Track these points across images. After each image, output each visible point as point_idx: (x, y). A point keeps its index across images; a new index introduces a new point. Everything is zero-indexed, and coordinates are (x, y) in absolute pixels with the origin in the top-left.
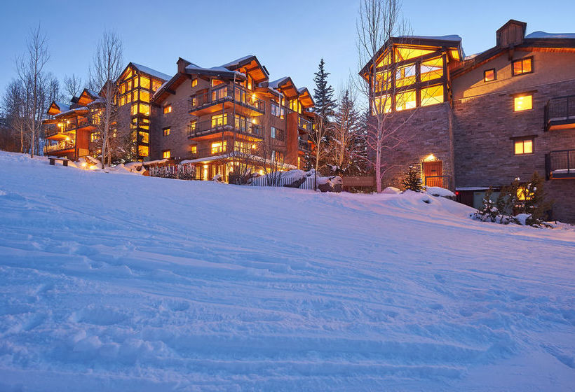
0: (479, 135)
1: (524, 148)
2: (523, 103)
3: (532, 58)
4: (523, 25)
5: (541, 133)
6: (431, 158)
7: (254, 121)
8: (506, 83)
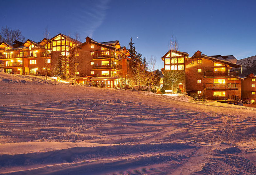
0: (190, 77)
1: (199, 81)
2: (200, 70)
3: (202, 59)
4: (201, 52)
5: (203, 78)
6: (181, 84)
7: (116, 63)
8: (196, 65)
